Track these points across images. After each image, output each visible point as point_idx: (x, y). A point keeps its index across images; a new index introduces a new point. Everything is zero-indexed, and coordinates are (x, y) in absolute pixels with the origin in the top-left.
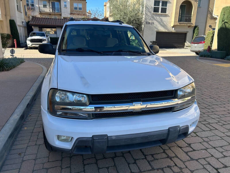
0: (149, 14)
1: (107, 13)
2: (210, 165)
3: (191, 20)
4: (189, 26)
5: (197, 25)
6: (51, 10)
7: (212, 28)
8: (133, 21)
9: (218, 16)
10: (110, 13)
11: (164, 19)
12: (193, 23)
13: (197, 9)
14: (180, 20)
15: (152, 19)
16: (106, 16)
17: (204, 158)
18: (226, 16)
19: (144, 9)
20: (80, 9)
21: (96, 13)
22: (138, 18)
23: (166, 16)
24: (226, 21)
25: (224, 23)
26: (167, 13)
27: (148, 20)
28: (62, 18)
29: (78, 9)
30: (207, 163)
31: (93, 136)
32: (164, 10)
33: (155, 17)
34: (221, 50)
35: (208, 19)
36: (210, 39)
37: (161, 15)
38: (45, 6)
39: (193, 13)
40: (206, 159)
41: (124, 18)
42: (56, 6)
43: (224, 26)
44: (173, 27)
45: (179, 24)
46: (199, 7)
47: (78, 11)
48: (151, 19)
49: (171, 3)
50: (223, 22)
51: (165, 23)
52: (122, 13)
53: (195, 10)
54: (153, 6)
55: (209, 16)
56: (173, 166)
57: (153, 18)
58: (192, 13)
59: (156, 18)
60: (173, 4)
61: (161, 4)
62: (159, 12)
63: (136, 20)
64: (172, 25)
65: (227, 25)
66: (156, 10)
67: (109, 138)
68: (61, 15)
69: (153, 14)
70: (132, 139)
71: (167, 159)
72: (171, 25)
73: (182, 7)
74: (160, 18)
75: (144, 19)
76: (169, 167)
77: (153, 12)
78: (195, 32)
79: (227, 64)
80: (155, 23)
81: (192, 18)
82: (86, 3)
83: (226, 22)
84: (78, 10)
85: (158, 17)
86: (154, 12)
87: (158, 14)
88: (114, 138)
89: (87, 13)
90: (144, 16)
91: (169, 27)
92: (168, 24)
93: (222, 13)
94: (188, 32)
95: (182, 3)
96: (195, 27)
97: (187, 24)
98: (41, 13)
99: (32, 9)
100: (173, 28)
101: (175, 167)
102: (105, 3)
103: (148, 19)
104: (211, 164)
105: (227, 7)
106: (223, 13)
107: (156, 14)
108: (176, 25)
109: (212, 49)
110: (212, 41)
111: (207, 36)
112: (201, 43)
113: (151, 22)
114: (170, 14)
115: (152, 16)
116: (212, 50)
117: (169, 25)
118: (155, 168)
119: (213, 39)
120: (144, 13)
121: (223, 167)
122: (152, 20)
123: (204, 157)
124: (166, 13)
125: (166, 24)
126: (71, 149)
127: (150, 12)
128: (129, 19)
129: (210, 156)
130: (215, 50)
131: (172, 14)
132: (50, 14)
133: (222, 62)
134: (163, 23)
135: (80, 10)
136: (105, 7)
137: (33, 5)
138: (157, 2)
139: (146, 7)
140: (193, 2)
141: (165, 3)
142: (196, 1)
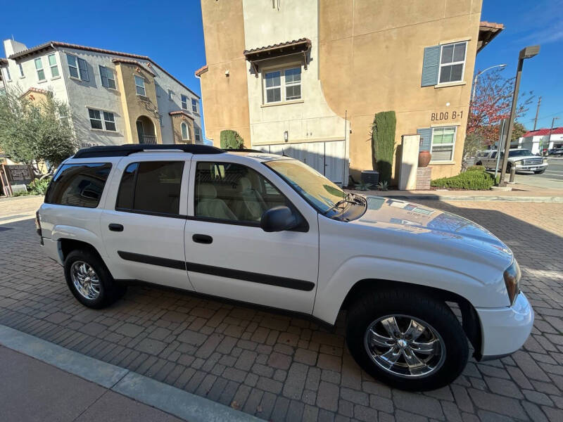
0: (84, 131)
13: (160, 129)
18: (228, 141)
19: (70, 119)
23: (117, 135)
26: (117, 131)
27: (86, 140)
32: (111, 127)
33: (98, 137)
37: (108, 133)
39: (157, 133)
49: (120, 116)
53: (158, 130)
54: (89, 119)
55: (176, 138)
57: (93, 136)
59: (101, 138)
60: (123, 118)
61: (102, 116)
62: (102, 129)
66: (96, 125)
69: (92, 131)
73: (138, 124)
74: (107, 138)
77: (91, 128)
81: (157, 139)
85: (103, 137)
86: (93, 127)
87: (102, 132)
90: (74, 134)
95: (139, 119)
103: (84, 139)
107: (98, 131)
113: (92, 145)
115: (91, 134)
120: (73, 128)
122: (93, 141)
124: (115, 130)
127: (86, 128)
131: (126, 132)
138: (94, 113)
139: (74, 118)
140: (152, 119)
141: (109, 116)
142: (156, 118)
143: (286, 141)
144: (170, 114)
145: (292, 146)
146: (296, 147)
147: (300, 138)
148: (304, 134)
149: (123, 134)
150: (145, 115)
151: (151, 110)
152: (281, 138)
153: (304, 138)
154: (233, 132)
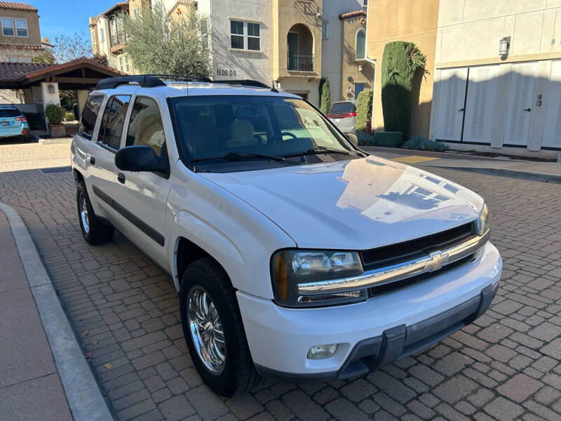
0: (222, 52)
1: (101, 45)
2: (523, 345)
3: (312, 65)
4: (310, 80)
5: (324, 76)
7: (353, 84)
8: (186, 67)
9: (375, 60)
10: (111, 46)
11: (257, 63)
12: (317, 73)
13: (321, 43)
14: (291, 66)
15: (230, 62)
16: (98, 54)
17: (507, 338)
18: (394, 61)
19: (210, 38)
20: (22, 33)
21: (77, 47)
22: (198, 62)
23: (260, 56)
24: (395, 70)
25: (393, 75)
26: (261, 51)
27: (222, 65)
29: (15, 33)
30: (517, 344)
31: (383, 333)
32: (254, 44)
33: (236, 59)
34: (393, 130)
35: (345, 64)
36: (366, 108)
37: (250, 53)
39: (315, 50)
40: (510, 337)
41: (163, 61)
43: (393, 82)
44: (277, 82)
45: (289, 75)
46: (325, 38)
47: (16, 38)
48: (227, 63)
49: (267, 28)
50: (391, 74)
51: (260, 73)
52: (159, 50)
53: (318, 46)
54: (230, 34)
55: (346, 57)
56: (474, 363)
57: (232, 60)
58: (313, 52)
59: (239, 61)
60: (272, 29)
61: (245, 29)
62: (243, 48)
63: (194, 67)
64: (276, 77)
65: (399, 79)
66: (237, 43)
67: (408, 329)
69: (231, 51)
70: (438, 324)
71: (453, 354)
72: (272, 77)
73: (291, 37)
74: (249, 62)
75: (211, 63)
76: (467, 366)
77: (230, 48)
78: (324, 92)
79: (410, 157)
80: (237, 73)
81: (314, 61)
82: (39, 17)
83: (397, 74)
84: (16, 35)
85: (243, 59)
86: (232, 47)
87: (243, 52)
88: (415, 328)
89: (43, 43)
90: (211, 57)
91: (269, 81)
92: (266, 74)
93: (385, 54)
94: (308, 92)
95: (291, 29)
96: (323, 81)
97: (305, 74)
100: (279, 84)
101: (477, 363)
102: (92, 20)
103: (221, 63)
104: (523, 343)
105: (395, 43)
106: (388, 56)
107: (239, 52)
108: (284, 76)
109: (372, 128)
110: (370, 112)
111: (360, 103)
112: (347, 116)
113: (229, 71)
114: (268, 52)
115: (229, 56)
116: (373, 131)
117: (269, 77)
118: (449, 374)
119: (371, 108)
120: (211, 50)
121: (544, 345)
122: (230, 65)
123: (505, 336)
124: (259, 49)
125: (262, 75)
126: (338, 369)
127: (225, 48)
128: (179, 64)
129: (512, 331)
130: (379, 129)
131: (271, 51)
133: (399, 154)
134: (256, 73)
135: (21, 37)
136: (92, 30)
138: (236, 26)
139: (213, 35)
140: (312, 28)
141: (254, 28)
142: (317, 26)
143: (504, 57)
144: (340, 18)
145: (517, 67)
146: (525, 69)
147: (532, 52)
148: (546, 41)
149: (268, 55)
150: (302, 22)
151: (312, 14)
152: (494, 52)
153: (546, 50)
154: (406, 45)
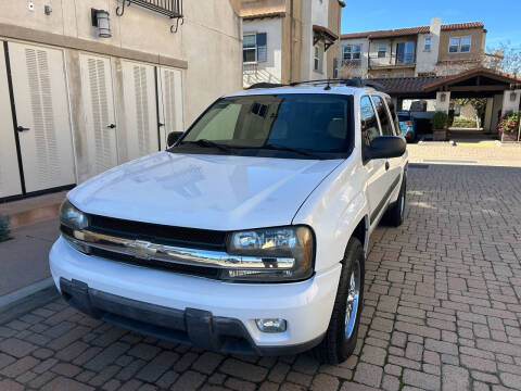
6: (394, 59)
20: (465, 49)
28: (416, 75)
29: (459, 49)
38: (381, 54)
42: (406, 51)
47: (458, 55)
68: (414, 69)
84: (459, 52)
98: (370, 70)
99: (353, 63)
132: (390, 70)
135: (462, 52)
137: (358, 56)
